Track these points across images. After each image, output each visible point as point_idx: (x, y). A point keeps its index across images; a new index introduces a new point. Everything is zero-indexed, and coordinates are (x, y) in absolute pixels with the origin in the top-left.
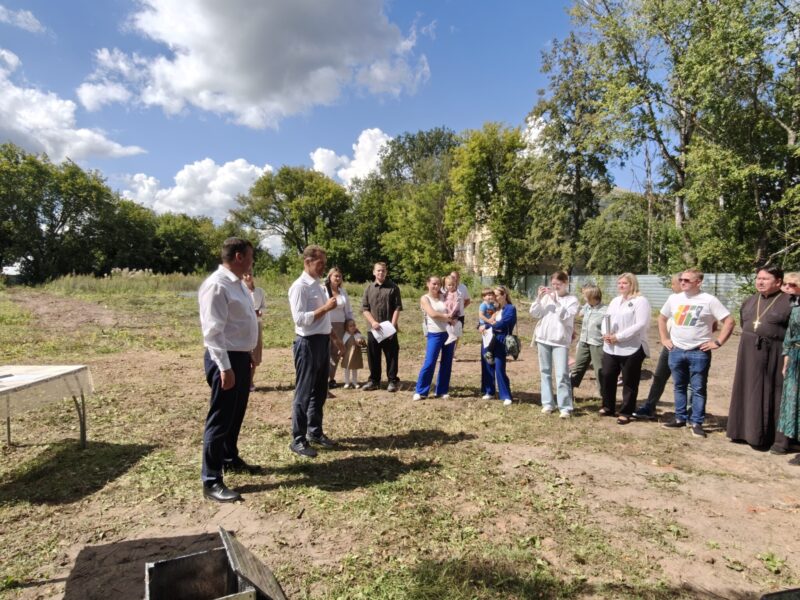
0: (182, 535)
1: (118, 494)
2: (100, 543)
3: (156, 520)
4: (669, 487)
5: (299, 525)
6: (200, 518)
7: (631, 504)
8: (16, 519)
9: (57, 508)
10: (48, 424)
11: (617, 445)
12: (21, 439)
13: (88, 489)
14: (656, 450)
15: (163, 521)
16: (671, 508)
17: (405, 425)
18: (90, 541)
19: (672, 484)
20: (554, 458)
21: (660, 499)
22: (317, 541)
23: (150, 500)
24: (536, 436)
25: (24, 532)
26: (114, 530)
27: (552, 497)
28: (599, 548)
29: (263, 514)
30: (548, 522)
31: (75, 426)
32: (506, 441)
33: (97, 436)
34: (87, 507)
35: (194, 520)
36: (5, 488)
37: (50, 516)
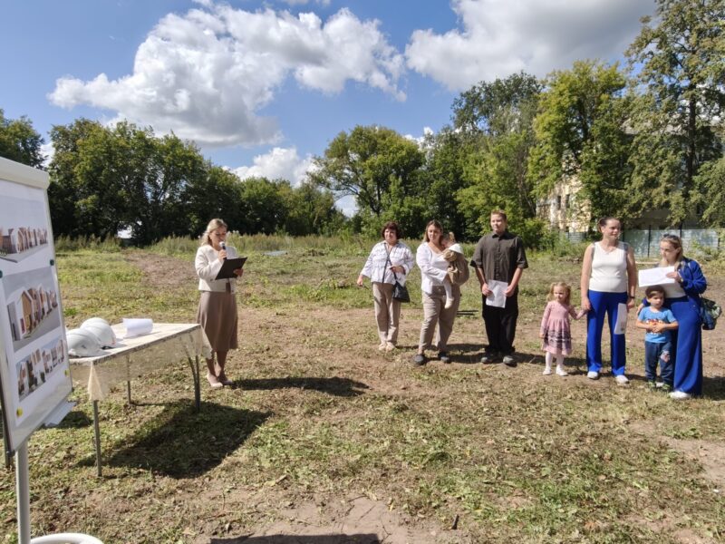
0: (316, 534)
1: (238, 471)
2: (226, 536)
3: (284, 512)
6: (334, 514)
8: (140, 494)
9: (181, 482)
10: (163, 382)
12: (138, 396)
13: (207, 462)
15: (291, 514)
18: (216, 533)
23: (273, 483)
25: (149, 512)
26: (240, 521)
31: (189, 386)
32: (695, 437)
33: (209, 398)
34: (208, 486)
35: (326, 518)
36: (128, 453)
37: (172, 493)
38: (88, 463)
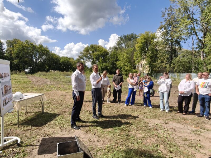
0: (66, 137)
1: (51, 126)
2: (47, 137)
3: (59, 133)
4: (198, 134)
5: (94, 136)
6: (70, 133)
7: (186, 138)
8: (28, 130)
9: (37, 128)
10: (35, 108)
11: (182, 121)
12: (29, 111)
13: (44, 124)
14: (194, 123)
15: (61, 133)
16: (198, 139)
17: (122, 112)
18: (44, 137)
19: (199, 133)
20: (164, 123)
21: (195, 137)
22: (99, 141)
23: (58, 128)
24: (158, 117)
25: (30, 133)
26: (50, 134)
27: (163, 134)
28: (176, 149)
29: (85, 133)
30: (162, 141)
31: (41, 108)
32: (150, 118)
33: (46, 111)
34: (44, 128)
35: (69, 133)
36: (25, 122)
37: (35, 130)
38: (16, 125)
